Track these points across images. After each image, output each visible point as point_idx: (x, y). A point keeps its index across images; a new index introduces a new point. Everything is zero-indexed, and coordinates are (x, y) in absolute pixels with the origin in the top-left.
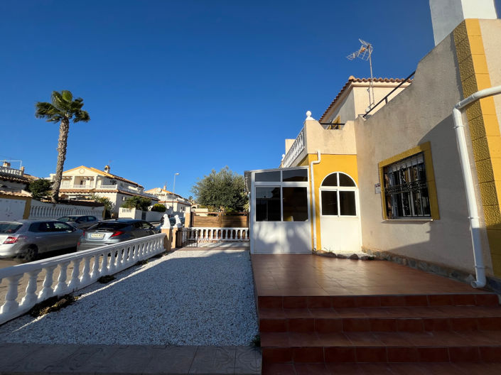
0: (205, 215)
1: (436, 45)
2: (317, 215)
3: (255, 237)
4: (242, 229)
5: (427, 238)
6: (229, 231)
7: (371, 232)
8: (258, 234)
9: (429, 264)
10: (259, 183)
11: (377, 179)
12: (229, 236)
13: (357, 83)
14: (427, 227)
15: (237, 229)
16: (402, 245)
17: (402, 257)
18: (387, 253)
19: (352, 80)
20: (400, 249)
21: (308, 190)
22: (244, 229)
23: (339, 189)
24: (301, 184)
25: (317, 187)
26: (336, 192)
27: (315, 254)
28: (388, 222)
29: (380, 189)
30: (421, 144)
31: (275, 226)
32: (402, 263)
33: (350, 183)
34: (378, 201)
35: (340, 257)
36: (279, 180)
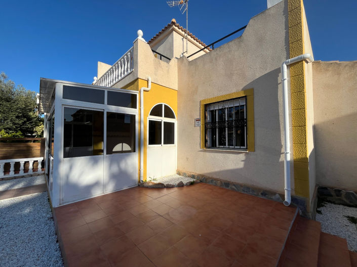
1: (269, 7)
2: (145, 145)
3: (62, 182)
4: (31, 160)
5: (241, 165)
7: (187, 159)
8: (67, 177)
9: (241, 186)
10: (70, 102)
11: (198, 113)
13: (176, 28)
14: (242, 156)
15: (22, 161)
16: (217, 170)
17: (217, 180)
18: (202, 176)
19: (173, 23)
20: (215, 173)
21: (137, 118)
22: (35, 159)
23: (163, 119)
24: (129, 111)
25: (146, 116)
26: (160, 123)
27: (142, 186)
28: (205, 151)
29: (201, 123)
30: (245, 90)
31: (96, 162)
32: (216, 185)
33: (172, 116)
34: (197, 133)
35: (169, 187)
36: (103, 103)
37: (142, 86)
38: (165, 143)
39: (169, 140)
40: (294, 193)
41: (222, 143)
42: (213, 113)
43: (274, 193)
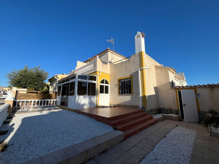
0: (26, 92)
1: (136, 53)
5: (130, 99)
6: (45, 102)
7: (113, 99)
8: (78, 101)
9: (130, 106)
11: (117, 83)
12: (44, 104)
13: (109, 51)
14: (130, 96)
16: (123, 102)
17: (123, 105)
18: (118, 104)
19: (109, 49)
21: (96, 84)
23: (105, 85)
24: (94, 82)
25: (99, 83)
26: (104, 86)
28: (119, 96)
29: (118, 86)
30: (130, 76)
32: (123, 107)
33: (108, 84)
34: (117, 90)
35: (107, 107)
36: (87, 80)
37: (98, 73)
38: (105, 93)
39: (107, 92)
40: (143, 106)
41: (125, 93)
42: (122, 82)
43: (138, 106)
